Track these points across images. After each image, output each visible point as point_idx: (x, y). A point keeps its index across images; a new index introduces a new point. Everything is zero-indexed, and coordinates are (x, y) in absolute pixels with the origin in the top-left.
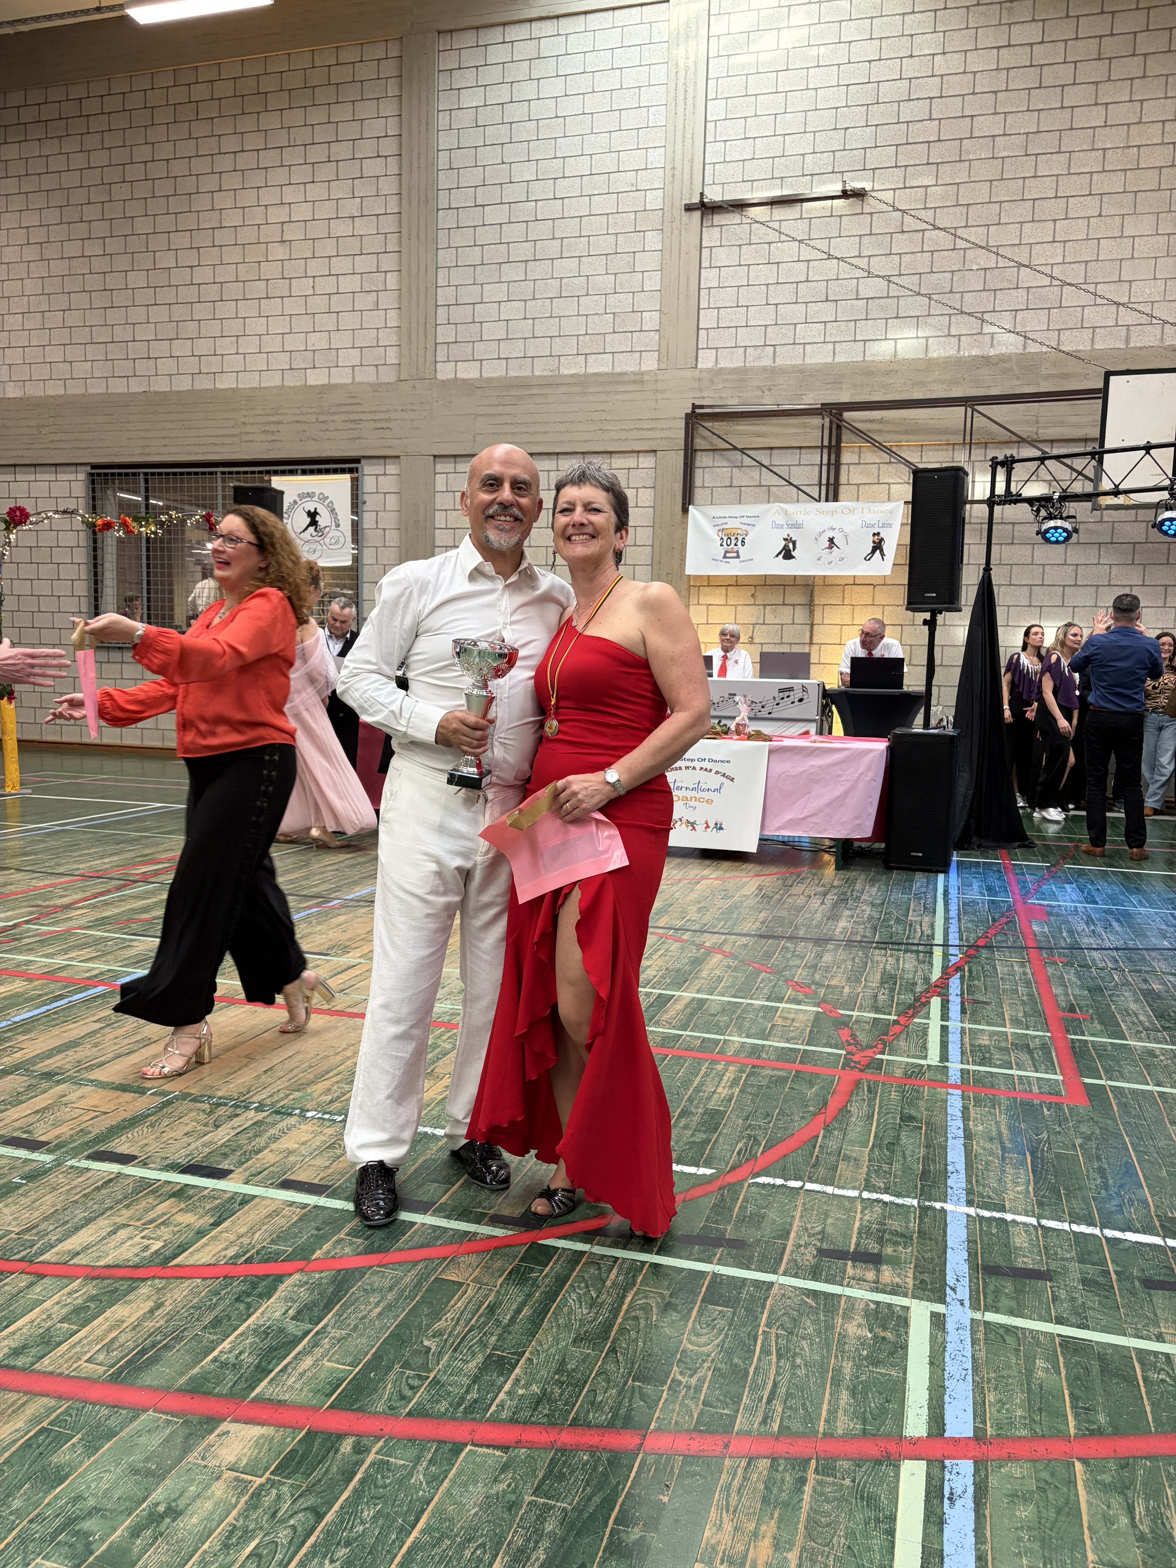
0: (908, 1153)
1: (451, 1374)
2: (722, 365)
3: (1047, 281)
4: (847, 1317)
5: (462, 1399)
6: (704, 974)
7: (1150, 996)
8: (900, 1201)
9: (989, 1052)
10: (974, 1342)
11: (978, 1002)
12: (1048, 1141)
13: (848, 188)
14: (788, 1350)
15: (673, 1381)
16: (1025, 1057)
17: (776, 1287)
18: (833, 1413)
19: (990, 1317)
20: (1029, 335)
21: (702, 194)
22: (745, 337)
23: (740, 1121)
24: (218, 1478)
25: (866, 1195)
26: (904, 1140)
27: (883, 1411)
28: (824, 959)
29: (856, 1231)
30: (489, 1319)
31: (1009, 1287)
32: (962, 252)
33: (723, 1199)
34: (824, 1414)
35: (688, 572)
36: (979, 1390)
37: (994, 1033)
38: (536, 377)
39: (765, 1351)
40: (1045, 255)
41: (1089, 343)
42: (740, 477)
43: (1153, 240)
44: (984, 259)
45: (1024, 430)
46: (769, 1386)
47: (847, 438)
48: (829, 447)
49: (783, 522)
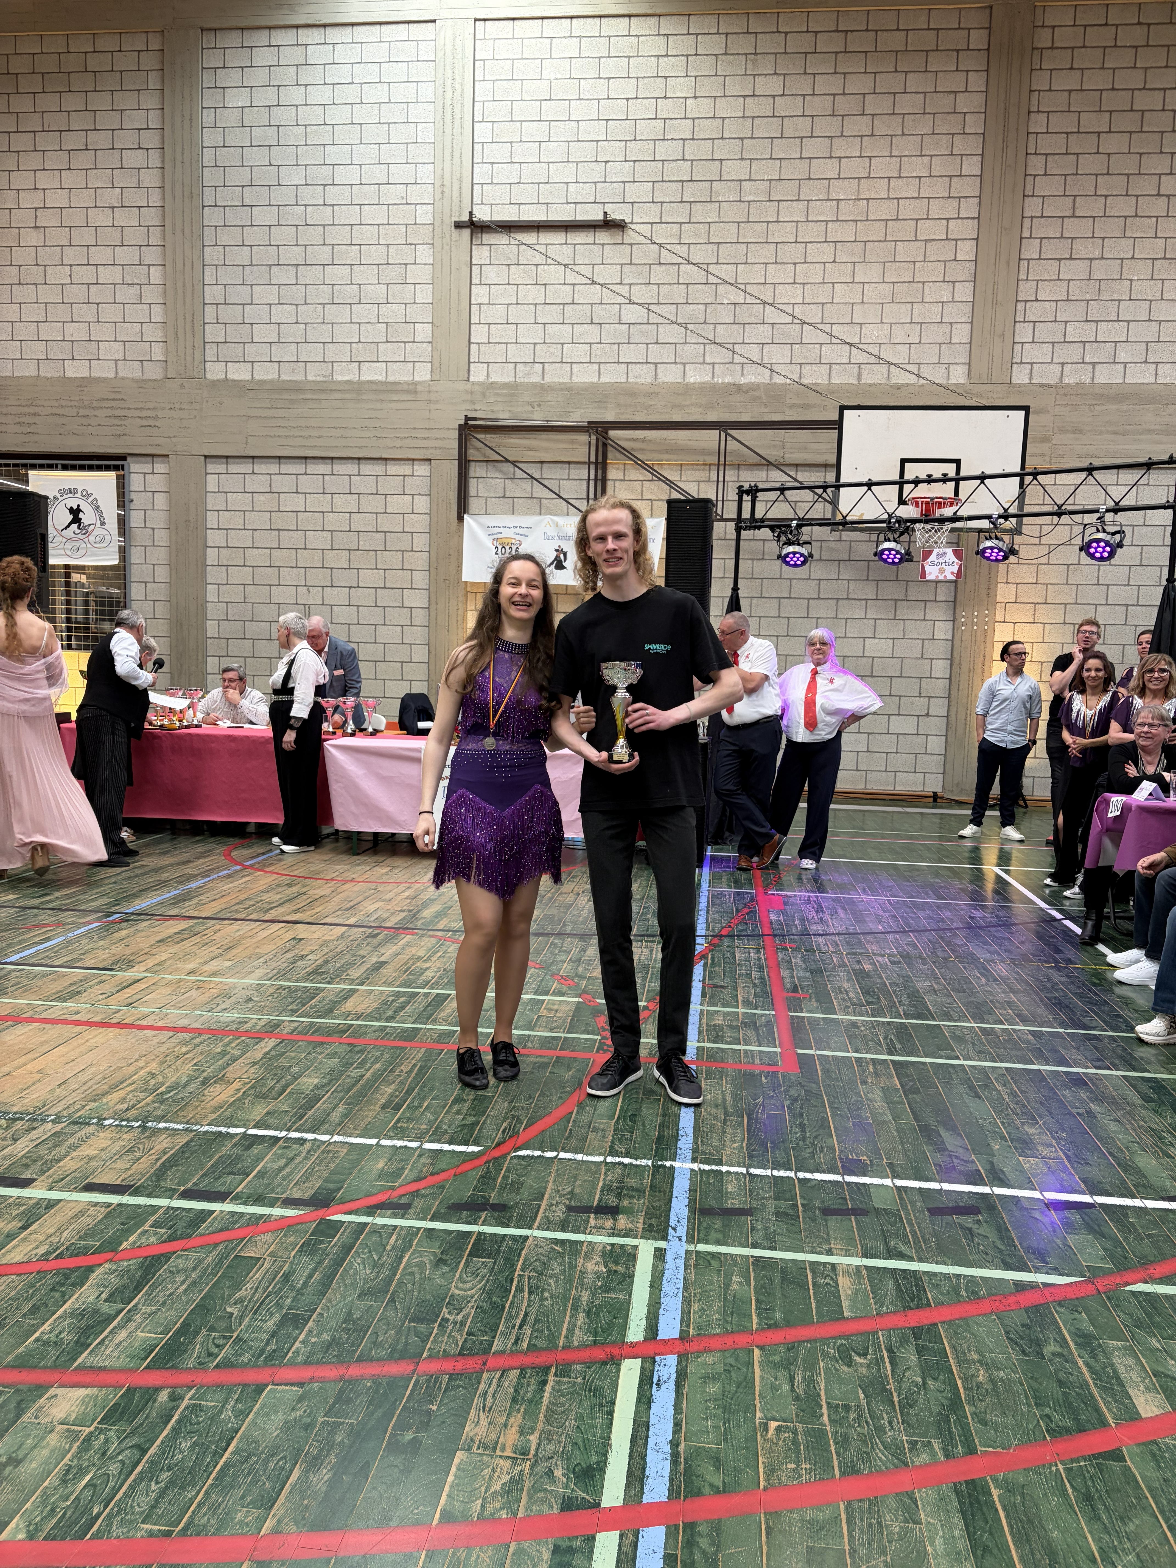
0: (647, 1122)
1: (253, 1332)
2: (494, 378)
3: (789, 319)
4: (587, 1257)
5: (263, 1351)
7: (861, 975)
8: (637, 1162)
9: (722, 1030)
10: (686, 1267)
11: (717, 986)
12: (763, 1104)
13: (609, 218)
14: (538, 1287)
15: (443, 1319)
16: (751, 1033)
17: (531, 1239)
18: (571, 1330)
19: (701, 1247)
20: (775, 368)
21: (471, 213)
22: (515, 354)
23: (506, 1104)
24: (51, 1432)
25: (609, 1159)
26: (644, 1111)
27: (611, 1325)
28: (588, 953)
29: (599, 1189)
30: (284, 1286)
31: (718, 1223)
32: (714, 287)
33: (488, 1171)
34: (564, 1332)
35: (464, 579)
36: (687, 1302)
37: (728, 1013)
38: (309, 381)
39: (520, 1290)
40: (786, 295)
41: (826, 377)
42: (513, 489)
43: (881, 287)
44: (733, 295)
45: (772, 454)
46: (521, 1316)
47: (612, 455)
48: (596, 463)
49: (554, 534)
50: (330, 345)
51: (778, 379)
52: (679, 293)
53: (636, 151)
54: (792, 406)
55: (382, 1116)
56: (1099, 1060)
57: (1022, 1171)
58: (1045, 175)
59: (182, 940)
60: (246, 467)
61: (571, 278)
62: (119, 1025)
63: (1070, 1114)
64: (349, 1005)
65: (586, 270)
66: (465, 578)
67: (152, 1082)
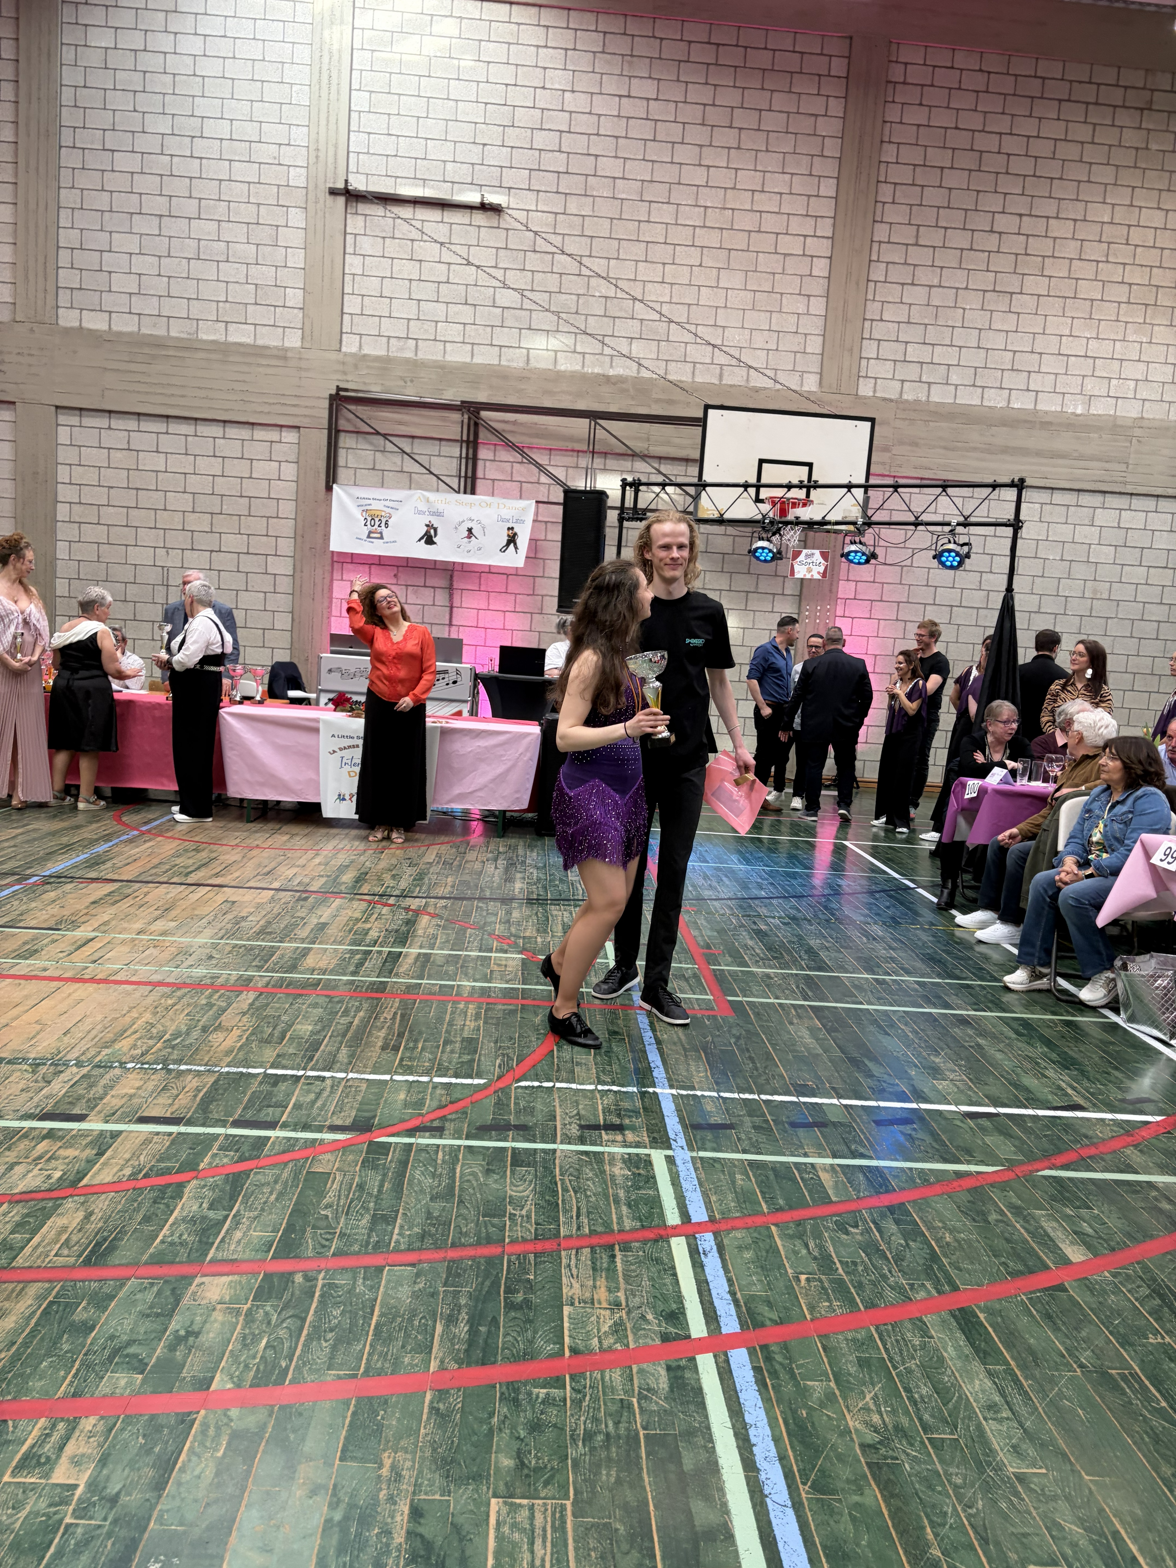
0: (621, 1057)
1: (352, 1229)
2: (366, 351)
4: (612, 1164)
5: (368, 1242)
6: (420, 932)
7: (761, 935)
8: (624, 1089)
10: (696, 1169)
12: (713, 1042)
13: (487, 202)
14: (580, 1188)
15: (510, 1214)
16: (683, 984)
17: (558, 1151)
18: (620, 1218)
19: (702, 1154)
20: (643, 362)
21: (346, 181)
22: (388, 327)
23: (492, 1044)
24: (214, 1310)
25: (600, 1087)
26: (615, 1049)
27: (651, 1213)
28: (514, 915)
29: (600, 1111)
30: (362, 1193)
31: (709, 1135)
32: (586, 279)
33: (499, 1099)
34: (615, 1220)
35: (332, 549)
36: (705, 1195)
38: (173, 338)
39: (565, 1190)
40: (655, 293)
41: (690, 375)
42: (383, 462)
43: (742, 294)
44: (605, 289)
45: (638, 446)
46: (575, 1209)
47: (483, 435)
48: (468, 442)
49: (425, 509)
50: (195, 302)
51: (645, 374)
52: (552, 282)
53: (513, 137)
54: (658, 401)
55: (385, 1056)
56: (975, 1004)
57: (938, 1091)
58: (893, 203)
59: (117, 902)
60: (102, 422)
61: (447, 257)
62: (92, 980)
63: (964, 1046)
64: (310, 961)
65: (463, 251)
66: (333, 547)
67: (154, 1031)
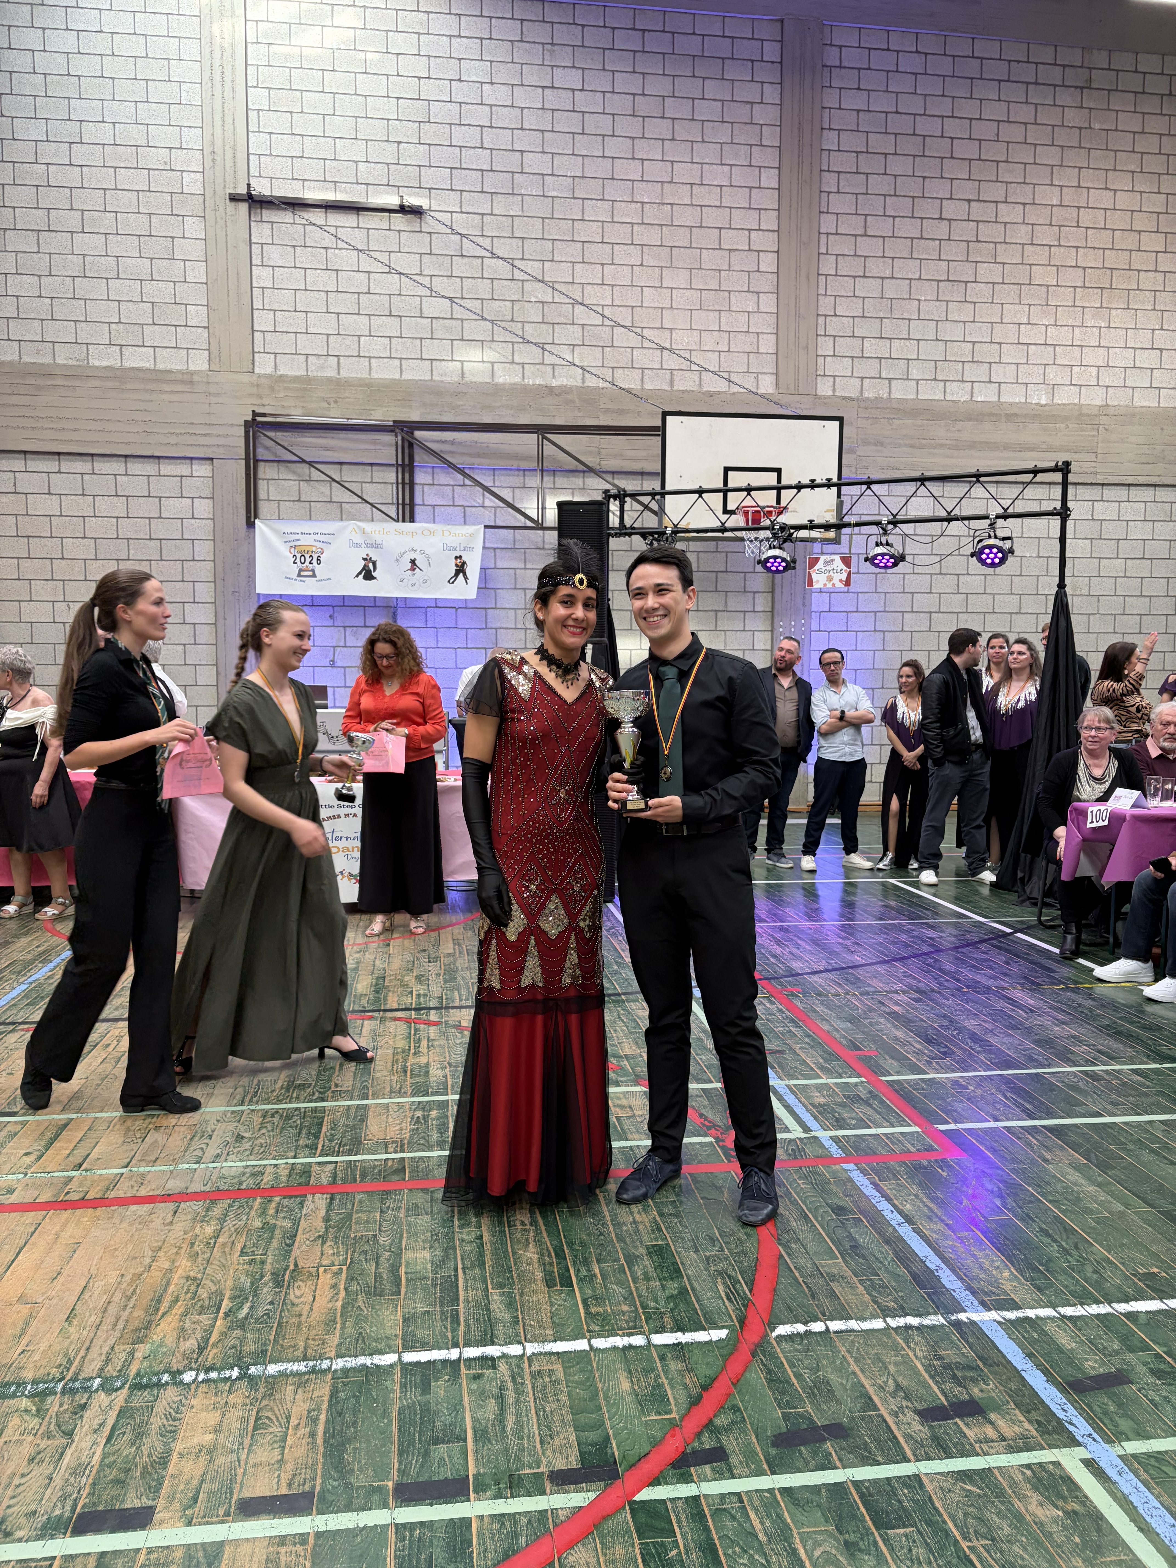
2: (282, 371)
3: (598, 320)
4: (1019, 1496)
7: (900, 1019)
8: (927, 1321)
9: (835, 1112)
10: (1146, 1486)
12: (975, 1208)
13: (406, 204)
16: (868, 1111)
17: (925, 1479)
20: (587, 369)
21: (249, 185)
22: (305, 344)
23: (694, 1255)
25: (891, 1322)
26: (859, 1239)
29: (926, 1375)
31: (1109, 1403)
32: (521, 283)
33: (769, 1370)
37: (819, 1087)
40: (594, 296)
41: (639, 383)
42: (309, 492)
43: (688, 293)
44: (541, 293)
45: (589, 460)
47: (420, 457)
48: (403, 466)
49: (360, 541)
51: (591, 382)
52: (483, 289)
53: (430, 133)
54: (606, 411)
58: (838, 192)
62: (87, 1203)
64: (374, 1130)
65: (384, 257)
66: (259, 590)
